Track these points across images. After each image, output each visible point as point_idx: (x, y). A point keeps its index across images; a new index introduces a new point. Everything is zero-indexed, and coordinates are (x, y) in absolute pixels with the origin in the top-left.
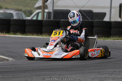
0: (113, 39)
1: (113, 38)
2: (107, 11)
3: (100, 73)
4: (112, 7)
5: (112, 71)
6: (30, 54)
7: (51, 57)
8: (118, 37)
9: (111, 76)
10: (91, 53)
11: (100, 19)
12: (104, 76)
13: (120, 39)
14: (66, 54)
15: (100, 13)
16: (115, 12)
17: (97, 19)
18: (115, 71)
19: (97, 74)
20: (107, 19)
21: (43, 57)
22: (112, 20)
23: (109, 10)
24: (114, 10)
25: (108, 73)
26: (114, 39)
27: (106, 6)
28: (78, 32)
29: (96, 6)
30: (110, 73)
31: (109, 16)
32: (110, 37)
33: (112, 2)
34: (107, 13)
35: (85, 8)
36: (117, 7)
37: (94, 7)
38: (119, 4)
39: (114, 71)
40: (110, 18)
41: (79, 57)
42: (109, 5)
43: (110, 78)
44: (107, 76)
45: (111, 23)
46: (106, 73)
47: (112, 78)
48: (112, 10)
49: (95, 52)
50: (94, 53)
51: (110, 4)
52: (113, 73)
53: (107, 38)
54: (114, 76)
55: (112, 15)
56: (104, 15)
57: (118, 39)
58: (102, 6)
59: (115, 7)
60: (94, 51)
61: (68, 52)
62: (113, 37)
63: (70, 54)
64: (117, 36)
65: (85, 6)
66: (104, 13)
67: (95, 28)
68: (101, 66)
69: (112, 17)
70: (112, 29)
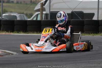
1: (100, 34)
3: (90, 63)
4: (99, 8)
5: (100, 61)
6: (24, 49)
7: (42, 51)
9: (99, 65)
10: (76, 47)
11: (90, 19)
12: (93, 65)
14: (54, 48)
15: (89, 13)
17: (87, 19)
19: (87, 64)
20: (95, 18)
21: (35, 51)
22: (100, 19)
23: (97, 11)
24: (101, 10)
25: (97, 63)
26: (101, 35)
27: (94, 7)
29: (86, 7)
31: (97, 16)
32: (98, 33)
33: (99, 4)
34: (95, 13)
35: (76, 9)
37: (84, 9)
40: (98, 18)
41: (66, 50)
43: (98, 66)
44: (96, 65)
45: (99, 22)
46: (95, 62)
47: (100, 66)
48: (99, 10)
49: (80, 46)
50: (78, 47)
51: (97, 5)
52: (100, 63)
53: (96, 34)
55: (99, 15)
56: (93, 15)
58: (91, 7)
59: (101, 8)
60: (78, 45)
61: (57, 46)
62: (100, 33)
63: (58, 48)
65: (77, 7)
66: (92, 13)
67: (85, 26)
68: (91, 57)
69: (99, 17)
70: (100, 27)
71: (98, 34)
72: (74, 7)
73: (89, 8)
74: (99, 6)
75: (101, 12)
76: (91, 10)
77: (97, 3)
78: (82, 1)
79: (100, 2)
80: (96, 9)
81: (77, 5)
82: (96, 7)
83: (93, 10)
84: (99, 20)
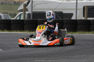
2: (74, 12)
4: (77, 9)
6: (23, 43)
7: (40, 45)
8: (83, 31)
11: (69, 18)
13: (84, 33)
15: (68, 14)
16: (80, 13)
17: (66, 18)
20: (73, 18)
21: (33, 45)
22: (78, 19)
23: (75, 11)
24: (79, 11)
26: (79, 33)
28: (53, 26)
29: (65, 8)
31: (75, 16)
32: (77, 31)
34: (73, 13)
35: (56, 10)
36: (81, 9)
37: (63, 9)
38: (83, 6)
40: (76, 17)
41: (59, 44)
48: (78, 11)
51: (76, 6)
55: (77, 15)
56: (72, 15)
57: (82, 33)
58: (70, 8)
59: (80, 9)
60: (67, 39)
62: (79, 31)
63: (53, 42)
65: (57, 8)
66: (71, 13)
67: (65, 25)
69: (77, 17)
70: (78, 25)
71: (76, 33)
72: (54, 8)
73: (68, 9)
74: (78, 7)
75: (79, 13)
76: (70, 11)
77: (76, 4)
78: (62, 2)
79: (78, 3)
80: (75, 10)
81: (57, 6)
82: (74, 8)
83: (72, 11)
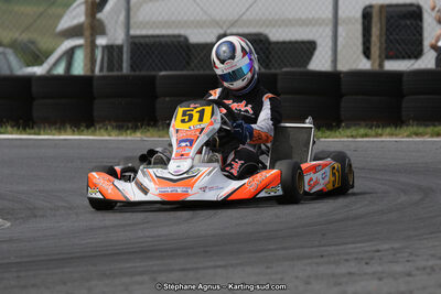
0: (348, 137)
1: (348, 132)
4: (340, 22)
5: (367, 249)
8: (366, 126)
9: (369, 269)
12: (343, 269)
18: (378, 251)
22: (343, 67)
23: (328, 31)
25: (356, 259)
26: (352, 136)
28: (249, 108)
30: (362, 259)
32: (338, 126)
39: (374, 248)
40: (335, 61)
42: (329, 14)
43: (366, 274)
44: (352, 270)
45: (340, 78)
47: (374, 273)
48: (340, 29)
51: (330, 8)
52: (372, 258)
53: (328, 133)
54: (380, 269)
62: (348, 127)
64: (363, 123)
69: (339, 57)
70: (344, 99)
71: (337, 133)
80: (327, 25)
82: (324, 16)
84: (340, 73)
